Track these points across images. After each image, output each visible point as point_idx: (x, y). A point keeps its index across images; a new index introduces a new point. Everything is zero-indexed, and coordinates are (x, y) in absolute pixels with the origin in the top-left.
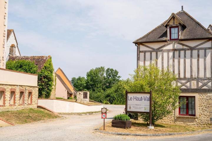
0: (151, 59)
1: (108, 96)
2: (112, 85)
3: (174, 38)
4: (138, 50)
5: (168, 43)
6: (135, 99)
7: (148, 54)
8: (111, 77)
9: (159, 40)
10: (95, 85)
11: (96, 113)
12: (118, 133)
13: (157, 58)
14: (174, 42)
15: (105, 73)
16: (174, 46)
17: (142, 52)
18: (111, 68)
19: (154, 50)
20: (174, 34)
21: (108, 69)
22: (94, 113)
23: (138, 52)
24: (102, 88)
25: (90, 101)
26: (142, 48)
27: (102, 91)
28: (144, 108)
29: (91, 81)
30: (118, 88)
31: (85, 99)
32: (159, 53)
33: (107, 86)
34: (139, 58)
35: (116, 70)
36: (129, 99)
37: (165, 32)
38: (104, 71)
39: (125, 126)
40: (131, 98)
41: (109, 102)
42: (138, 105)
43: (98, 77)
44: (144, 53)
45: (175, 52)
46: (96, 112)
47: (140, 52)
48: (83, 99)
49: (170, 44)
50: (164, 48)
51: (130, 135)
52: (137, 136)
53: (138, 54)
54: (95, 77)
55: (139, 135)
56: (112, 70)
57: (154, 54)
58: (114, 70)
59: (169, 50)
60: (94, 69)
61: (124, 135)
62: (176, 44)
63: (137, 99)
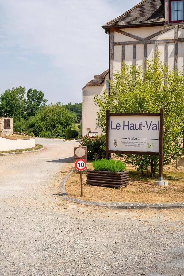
0: (135, 57)
1: (32, 126)
2: (36, 111)
3: (176, 20)
4: (111, 41)
5: (166, 28)
6: (126, 127)
7: (129, 49)
8: (34, 101)
9: (150, 21)
10: (13, 111)
11: (26, 152)
12: (120, 204)
13: (145, 55)
14: (177, 27)
15: (27, 95)
16: (176, 34)
17: (119, 44)
18: (34, 89)
19: (140, 41)
20: (176, 13)
21: (30, 91)
22: (24, 152)
23: (111, 44)
24: (22, 115)
25: (14, 133)
26: (119, 37)
27: (22, 119)
28: (146, 145)
29: (7, 106)
30: (45, 115)
31: (7, 130)
32: (149, 46)
33: (28, 112)
34: (113, 54)
35: (40, 92)
36: (114, 127)
37: (158, 10)
38: (24, 92)
39: (118, 184)
40: (118, 125)
41: (33, 134)
42: (134, 139)
43: (16, 100)
44: (123, 47)
45: (179, 44)
46: (25, 150)
47: (115, 44)
48: (4, 130)
49: (169, 30)
50: (159, 38)
51: (146, 207)
52: (160, 210)
53: (111, 48)
54: (12, 101)
55: (164, 208)
56: (35, 91)
57: (140, 48)
58: (38, 91)
59: (167, 40)
60: (11, 89)
61: (132, 208)
62: (180, 29)
63: (132, 127)
